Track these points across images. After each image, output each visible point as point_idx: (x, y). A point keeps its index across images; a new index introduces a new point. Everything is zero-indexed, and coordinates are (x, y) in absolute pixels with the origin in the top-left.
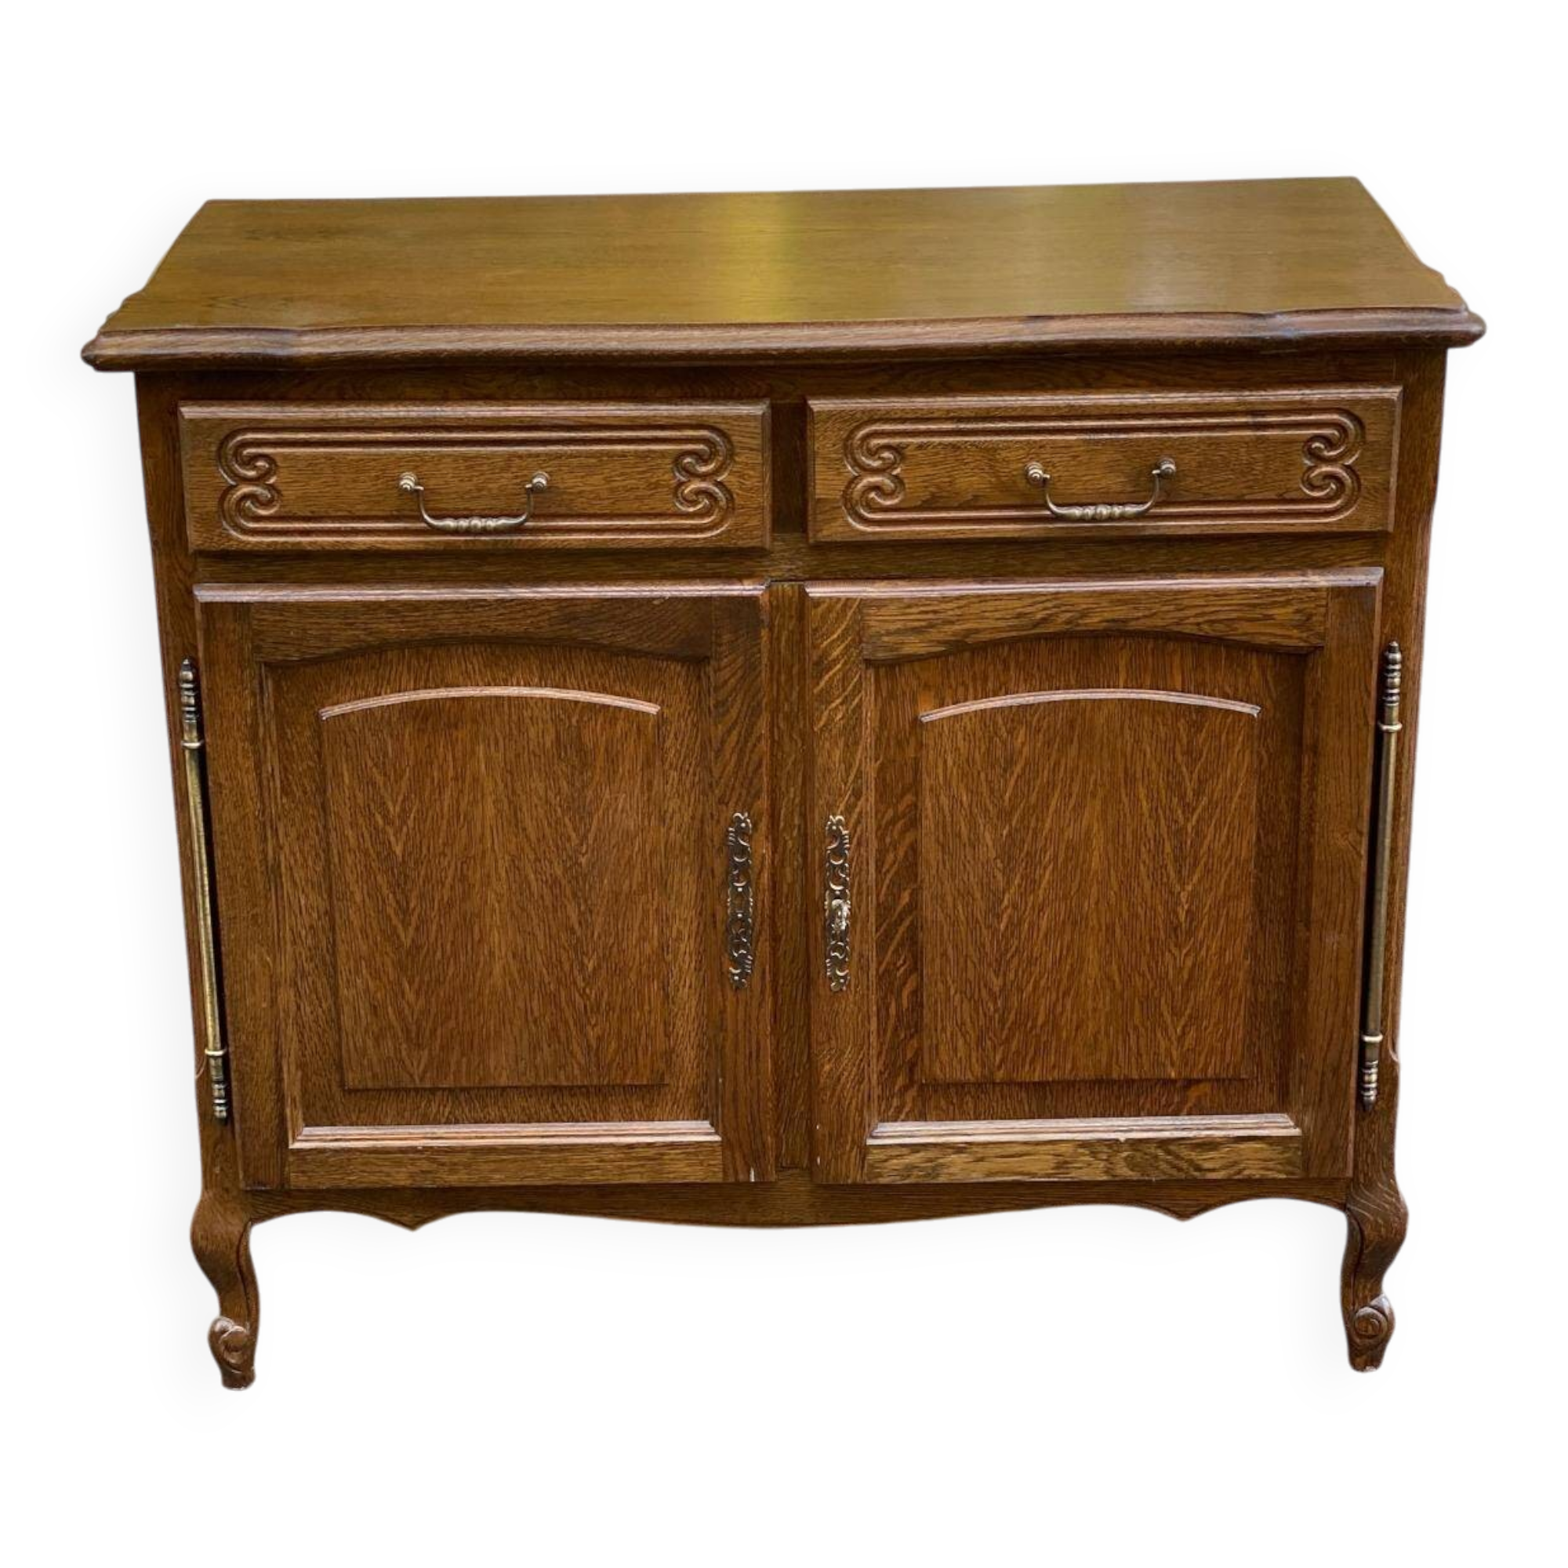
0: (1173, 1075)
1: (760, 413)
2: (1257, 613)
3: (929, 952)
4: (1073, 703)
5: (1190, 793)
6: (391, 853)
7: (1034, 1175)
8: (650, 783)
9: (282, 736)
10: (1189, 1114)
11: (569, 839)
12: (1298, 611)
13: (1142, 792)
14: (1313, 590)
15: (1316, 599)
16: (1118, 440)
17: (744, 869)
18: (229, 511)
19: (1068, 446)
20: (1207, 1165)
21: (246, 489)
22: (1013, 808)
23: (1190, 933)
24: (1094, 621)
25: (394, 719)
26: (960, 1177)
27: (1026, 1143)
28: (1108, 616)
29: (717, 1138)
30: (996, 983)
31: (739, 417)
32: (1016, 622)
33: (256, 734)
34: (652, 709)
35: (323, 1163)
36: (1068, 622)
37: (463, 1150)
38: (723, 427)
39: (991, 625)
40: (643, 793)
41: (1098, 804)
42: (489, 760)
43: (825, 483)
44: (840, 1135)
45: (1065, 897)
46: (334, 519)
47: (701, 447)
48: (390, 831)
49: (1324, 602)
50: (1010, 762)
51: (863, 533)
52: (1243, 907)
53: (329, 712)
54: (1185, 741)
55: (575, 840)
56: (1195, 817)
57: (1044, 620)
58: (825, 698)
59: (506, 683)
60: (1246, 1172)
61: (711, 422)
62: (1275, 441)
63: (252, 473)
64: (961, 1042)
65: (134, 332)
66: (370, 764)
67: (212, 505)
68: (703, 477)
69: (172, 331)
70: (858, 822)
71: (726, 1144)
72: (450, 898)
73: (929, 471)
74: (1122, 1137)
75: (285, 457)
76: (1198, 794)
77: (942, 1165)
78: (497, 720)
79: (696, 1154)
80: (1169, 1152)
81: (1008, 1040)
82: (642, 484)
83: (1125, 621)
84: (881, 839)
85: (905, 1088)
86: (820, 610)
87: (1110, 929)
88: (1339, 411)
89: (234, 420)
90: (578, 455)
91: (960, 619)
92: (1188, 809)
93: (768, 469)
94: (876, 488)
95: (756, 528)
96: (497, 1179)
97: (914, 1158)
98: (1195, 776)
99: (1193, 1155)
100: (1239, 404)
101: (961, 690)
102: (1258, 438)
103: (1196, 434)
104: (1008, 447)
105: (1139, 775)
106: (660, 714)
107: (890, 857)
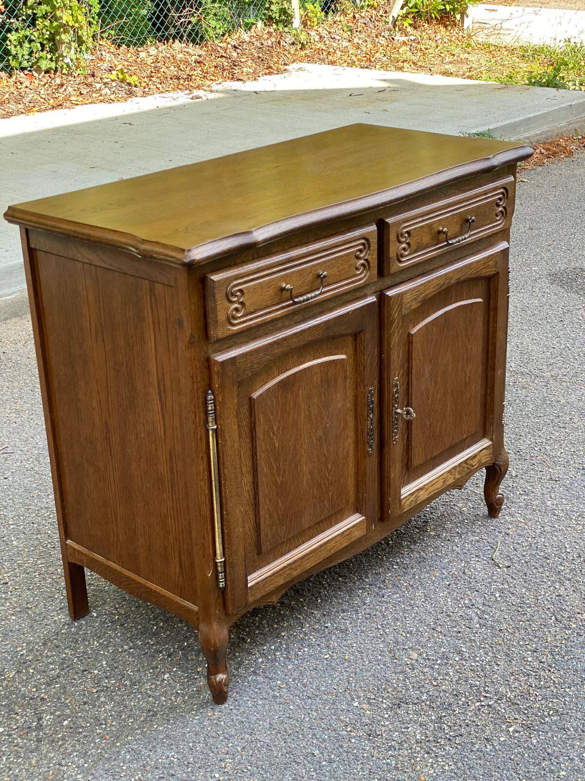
0: (465, 437)
1: (374, 228)
2: (486, 265)
5: (469, 335)
6: (275, 447)
7: (439, 488)
11: (324, 419)
12: (494, 262)
13: (460, 339)
16: (458, 213)
18: (229, 317)
19: (448, 218)
20: (474, 464)
21: (233, 306)
22: (432, 358)
23: (469, 385)
24: (453, 281)
25: (275, 390)
26: (423, 498)
28: (456, 278)
29: (364, 518)
30: (428, 424)
31: (370, 232)
34: (344, 357)
35: (258, 588)
36: (448, 284)
37: (299, 559)
38: (367, 237)
39: (431, 291)
40: (343, 392)
41: (450, 348)
42: (303, 396)
43: (392, 250)
44: (395, 499)
45: (443, 385)
47: (361, 247)
48: (274, 438)
49: (499, 256)
50: (432, 341)
51: (401, 267)
52: (480, 370)
53: (255, 395)
54: (469, 317)
55: (326, 418)
56: (470, 343)
57: (442, 285)
58: (394, 333)
59: (304, 363)
60: (482, 462)
61: (365, 236)
62: (491, 202)
63: (236, 299)
64: (421, 449)
66: (269, 412)
67: (224, 317)
68: (362, 259)
70: (401, 377)
71: (367, 519)
72: (291, 458)
73: (416, 238)
74: (456, 464)
75: (246, 289)
76: (471, 335)
77: (418, 497)
79: (358, 527)
80: (466, 464)
81: (431, 443)
82: (347, 266)
83: (460, 278)
86: (392, 300)
88: (502, 188)
89: (230, 277)
91: (425, 291)
94: (404, 249)
96: (308, 566)
97: (412, 497)
98: (471, 329)
99: (472, 462)
101: (419, 318)
102: (487, 202)
103: (474, 205)
104: (434, 223)
105: (459, 333)
106: (346, 358)
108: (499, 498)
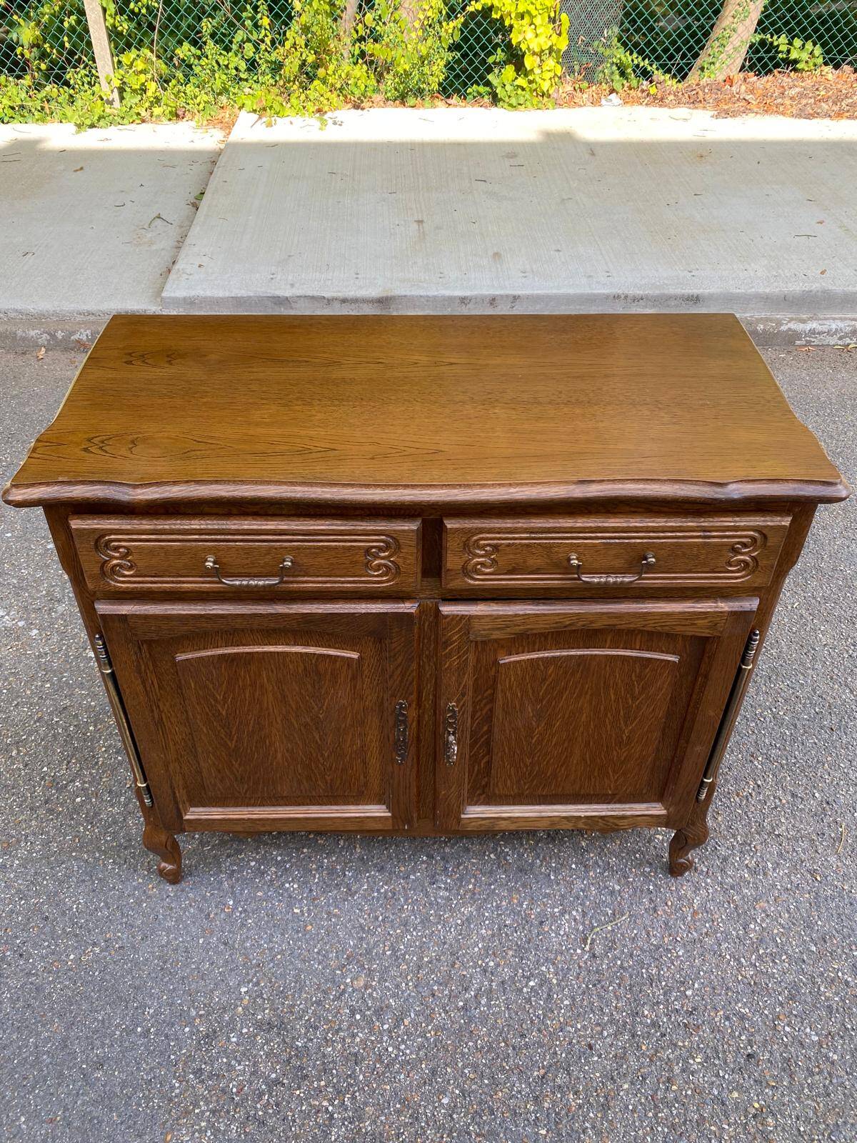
0: (609, 792)
1: (415, 528)
2: (688, 622)
3: (495, 750)
4: (581, 656)
5: (636, 693)
6: (220, 714)
7: (540, 827)
8: (355, 687)
9: (155, 666)
10: (615, 803)
11: (313, 708)
12: (709, 622)
13: (612, 692)
14: (719, 612)
15: (721, 616)
16: (623, 543)
17: (404, 722)
18: (106, 571)
19: (594, 545)
20: (620, 823)
21: (115, 562)
22: (543, 698)
23: (627, 744)
24: (596, 626)
25: (215, 662)
26: (504, 829)
28: (605, 623)
29: (390, 814)
30: (528, 761)
31: (404, 531)
32: (555, 625)
33: (140, 670)
34: (355, 655)
35: (200, 824)
36: (584, 626)
37: (268, 819)
38: (394, 535)
39: (540, 627)
40: (351, 690)
41: (588, 697)
42: (268, 677)
43: (452, 561)
44: (448, 815)
45: (566, 731)
46: (170, 577)
47: (382, 544)
48: (219, 705)
49: (725, 618)
50: (544, 680)
51: (474, 585)
52: (657, 734)
53: (181, 657)
54: (638, 671)
55: (316, 709)
56: (638, 702)
57: (570, 625)
58: (449, 656)
59: (276, 646)
61: (387, 533)
62: (716, 545)
63: (117, 555)
64: (509, 781)
65: (33, 485)
66: (204, 679)
67: (97, 570)
68: (383, 558)
69: (57, 483)
70: (463, 705)
71: (393, 817)
72: (253, 730)
73: (512, 556)
74: (582, 814)
75: (136, 547)
76: (640, 694)
77: (496, 824)
78: (272, 662)
79: (379, 819)
80: (604, 820)
81: (532, 781)
82: (348, 562)
83: (615, 625)
84: (474, 707)
85: (480, 795)
86: (447, 620)
87: (588, 742)
88: (754, 531)
89: (103, 529)
90: (309, 548)
91: (525, 624)
92: (634, 698)
93: (420, 554)
94: (482, 564)
95: (413, 582)
97: (483, 822)
98: (641, 686)
99: (615, 821)
100: (698, 527)
101: (520, 648)
102: (705, 542)
103: (669, 541)
104: (559, 545)
105: (611, 685)
106: (361, 658)
107: (478, 714)
108: (682, 864)
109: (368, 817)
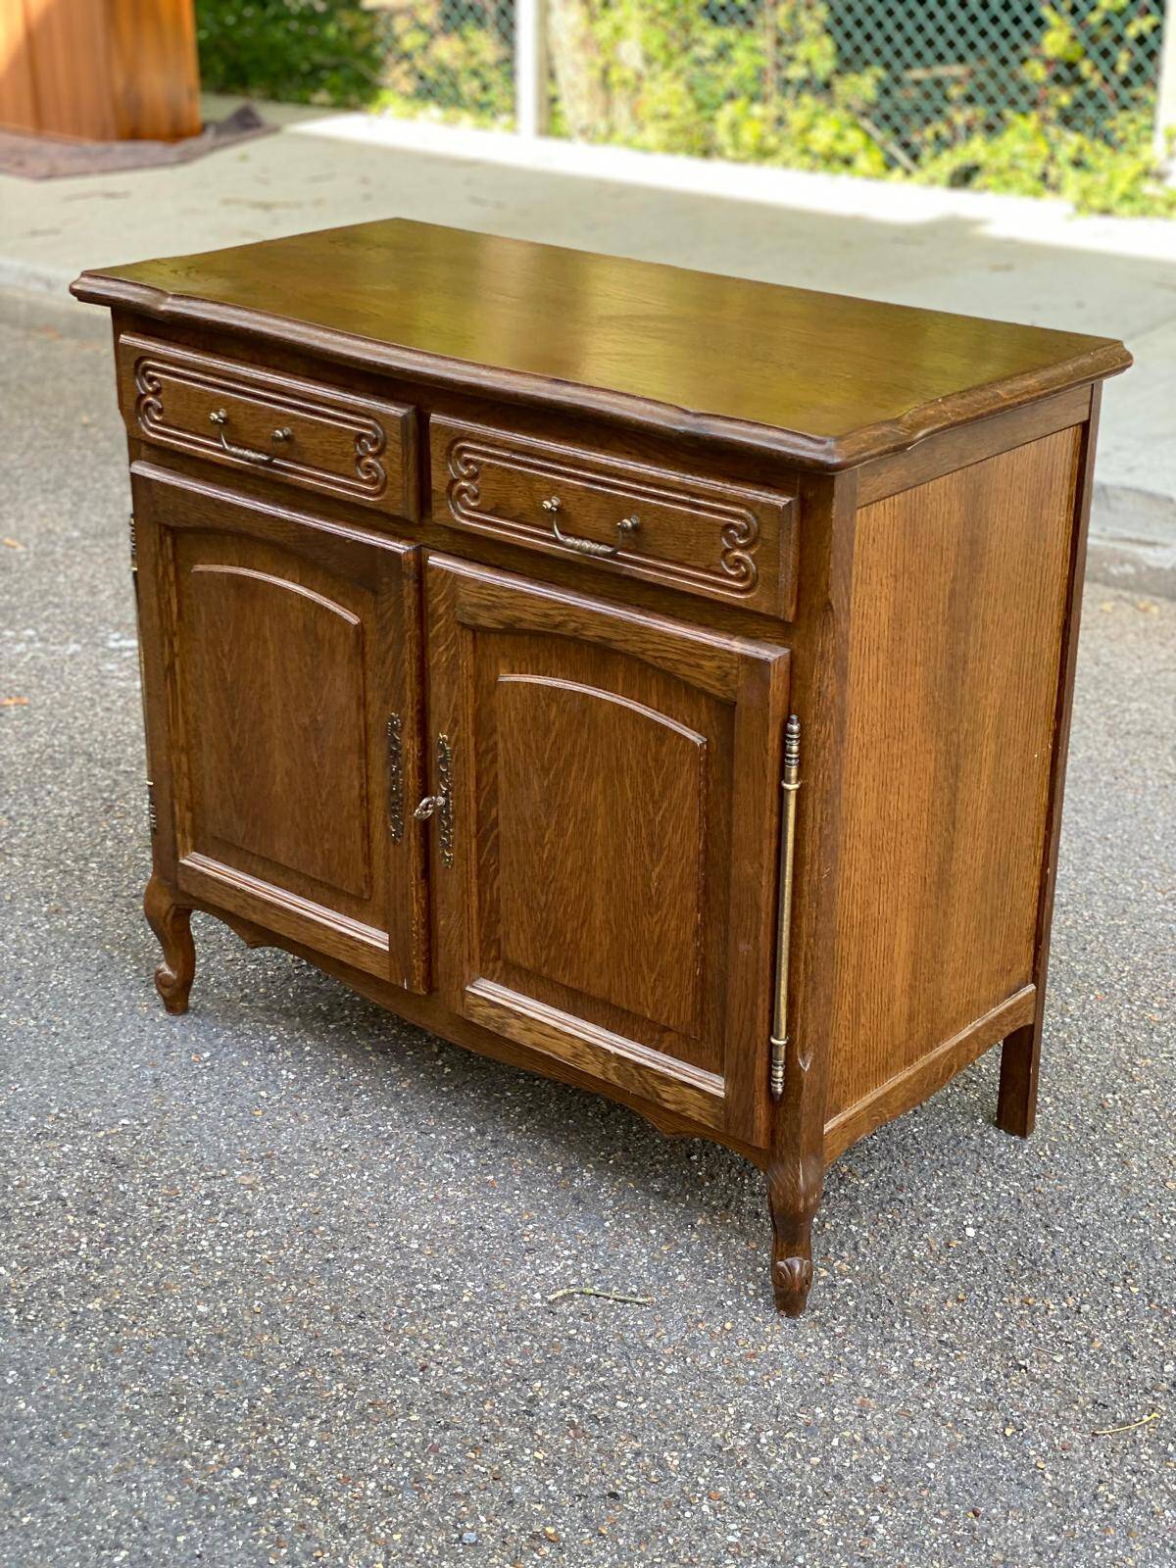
0: (648, 1016)
1: (400, 415)
2: (691, 660)
3: (504, 862)
4: (585, 696)
5: (657, 793)
6: (225, 677)
7: (560, 1056)
9: (177, 578)
10: (662, 1052)
11: (312, 701)
12: (719, 667)
13: (627, 782)
14: (730, 652)
15: (731, 660)
16: (607, 493)
17: (397, 757)
18: (141, 412)
19: (575, 488)
20: (664, 1096)
21: (149, 398)
22: (550, 766)
23: (658, 907)
24: (590, 634)
25: (225, 583)
26: (516, 1038)
27: (555, 1029)
28: (600, 633)
29: (387, 948)
30: (542, 899)
31: (388, 416)
32: (544, 620)
34: (354, 620)
35: (193, 877)
36: (575, 630)
38: (381, 420)
39: (529, 618)
41: (601, 782)
42: (271, 629)
43: (437, 476)
44: (449, 975)
45: (581, 848)
46: (191, 433)
47: (370, 433)
48: (224, 662)
49: (736, 665)
50: (548, 730)
51: (458, 523)
53: (196, 568)
54: (654, 750)
55: (315, 702)
56: (661, 813)
57: (561, 624)
58: (438, 642)
59: (282, 577)
60: (689, 1113)
61: (373, 415)
62: (704, 521)
63: (151, 389)
64: (522, 936)
67: (133, 407)
68: (372, 456)
70: (457, 743)
71: (393, 955)
72: (254, 720)
73: (494, 486)
74: (613, 1050)
75: (166, 382)
76: (662, 795)
77: (508, 1024)
78: (275, 602)
79: (375, 955)
80: (640, 1075)
82: (340, 452)
83: (610, 640)
84: (478, 761)
85: (495, 958)
86: (434, 576)
87: (609, 883)
88: (748, 509)
89: (143, 349)
90: (304, 420)
91: (511, 607)
92: (655, 805)
94: (467, 491)
95: (399, 502)
97: (493, 1012)
98: (660, 781)
99: (656, 1084)
100: (680, 483)
101: (524, 664)
102: (692, 515)
103: (653, 502)
104: (540, 479)
105: (625, 768)
106: (360, 626)
109: (363, 943)
